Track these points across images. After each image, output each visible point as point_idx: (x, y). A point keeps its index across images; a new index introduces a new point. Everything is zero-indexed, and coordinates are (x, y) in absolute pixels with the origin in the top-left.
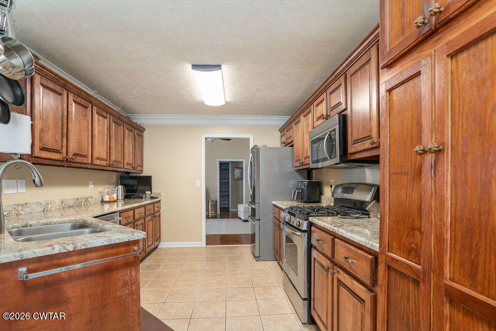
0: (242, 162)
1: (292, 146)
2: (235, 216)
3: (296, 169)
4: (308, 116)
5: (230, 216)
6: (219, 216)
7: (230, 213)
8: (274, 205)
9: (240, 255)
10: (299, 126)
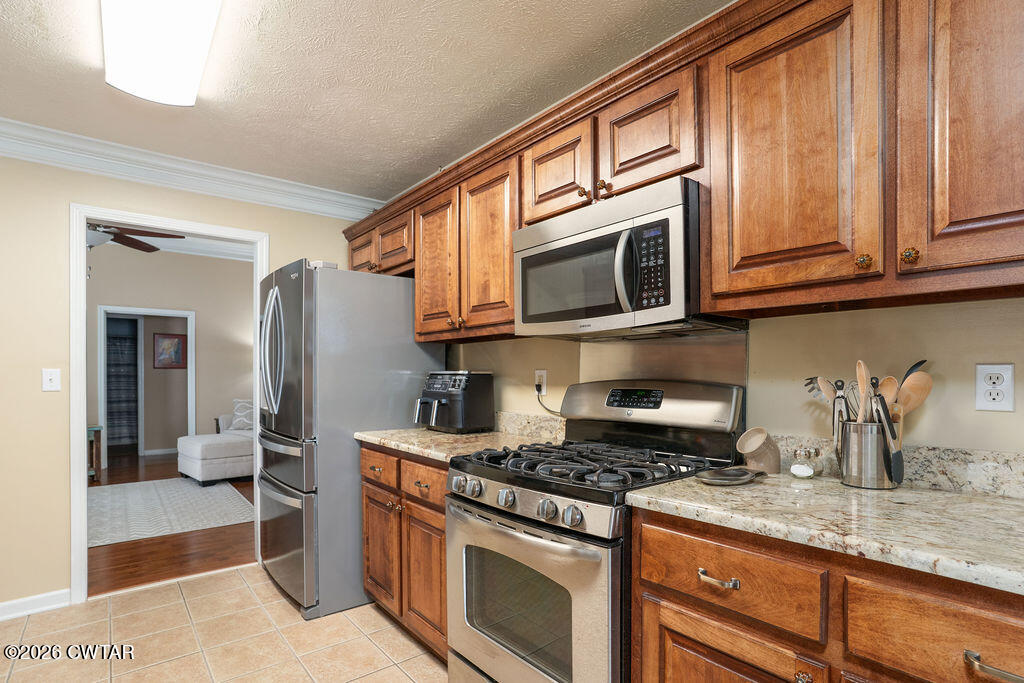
0: (185, 320)
1: (410, 274)
2: (167, 468)
3: (422, 339)
4: (497, 189)
5: (142, 471)
6: (104, 477)
7: (141, 464)
8: (362, 444)
9: (239, 606)
10: (445, 216)
